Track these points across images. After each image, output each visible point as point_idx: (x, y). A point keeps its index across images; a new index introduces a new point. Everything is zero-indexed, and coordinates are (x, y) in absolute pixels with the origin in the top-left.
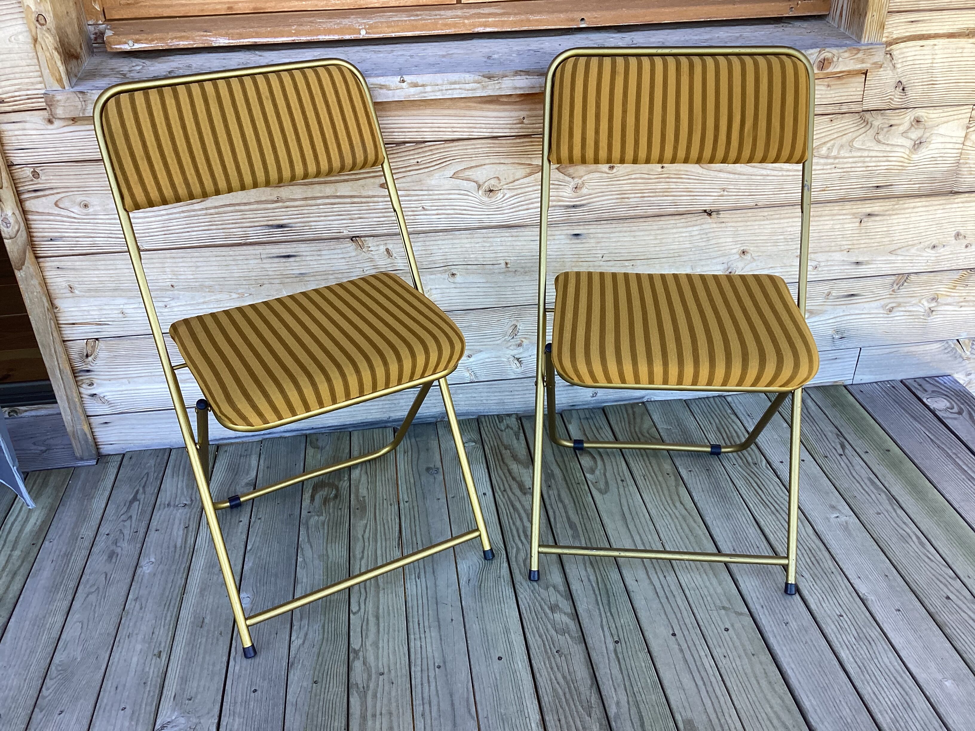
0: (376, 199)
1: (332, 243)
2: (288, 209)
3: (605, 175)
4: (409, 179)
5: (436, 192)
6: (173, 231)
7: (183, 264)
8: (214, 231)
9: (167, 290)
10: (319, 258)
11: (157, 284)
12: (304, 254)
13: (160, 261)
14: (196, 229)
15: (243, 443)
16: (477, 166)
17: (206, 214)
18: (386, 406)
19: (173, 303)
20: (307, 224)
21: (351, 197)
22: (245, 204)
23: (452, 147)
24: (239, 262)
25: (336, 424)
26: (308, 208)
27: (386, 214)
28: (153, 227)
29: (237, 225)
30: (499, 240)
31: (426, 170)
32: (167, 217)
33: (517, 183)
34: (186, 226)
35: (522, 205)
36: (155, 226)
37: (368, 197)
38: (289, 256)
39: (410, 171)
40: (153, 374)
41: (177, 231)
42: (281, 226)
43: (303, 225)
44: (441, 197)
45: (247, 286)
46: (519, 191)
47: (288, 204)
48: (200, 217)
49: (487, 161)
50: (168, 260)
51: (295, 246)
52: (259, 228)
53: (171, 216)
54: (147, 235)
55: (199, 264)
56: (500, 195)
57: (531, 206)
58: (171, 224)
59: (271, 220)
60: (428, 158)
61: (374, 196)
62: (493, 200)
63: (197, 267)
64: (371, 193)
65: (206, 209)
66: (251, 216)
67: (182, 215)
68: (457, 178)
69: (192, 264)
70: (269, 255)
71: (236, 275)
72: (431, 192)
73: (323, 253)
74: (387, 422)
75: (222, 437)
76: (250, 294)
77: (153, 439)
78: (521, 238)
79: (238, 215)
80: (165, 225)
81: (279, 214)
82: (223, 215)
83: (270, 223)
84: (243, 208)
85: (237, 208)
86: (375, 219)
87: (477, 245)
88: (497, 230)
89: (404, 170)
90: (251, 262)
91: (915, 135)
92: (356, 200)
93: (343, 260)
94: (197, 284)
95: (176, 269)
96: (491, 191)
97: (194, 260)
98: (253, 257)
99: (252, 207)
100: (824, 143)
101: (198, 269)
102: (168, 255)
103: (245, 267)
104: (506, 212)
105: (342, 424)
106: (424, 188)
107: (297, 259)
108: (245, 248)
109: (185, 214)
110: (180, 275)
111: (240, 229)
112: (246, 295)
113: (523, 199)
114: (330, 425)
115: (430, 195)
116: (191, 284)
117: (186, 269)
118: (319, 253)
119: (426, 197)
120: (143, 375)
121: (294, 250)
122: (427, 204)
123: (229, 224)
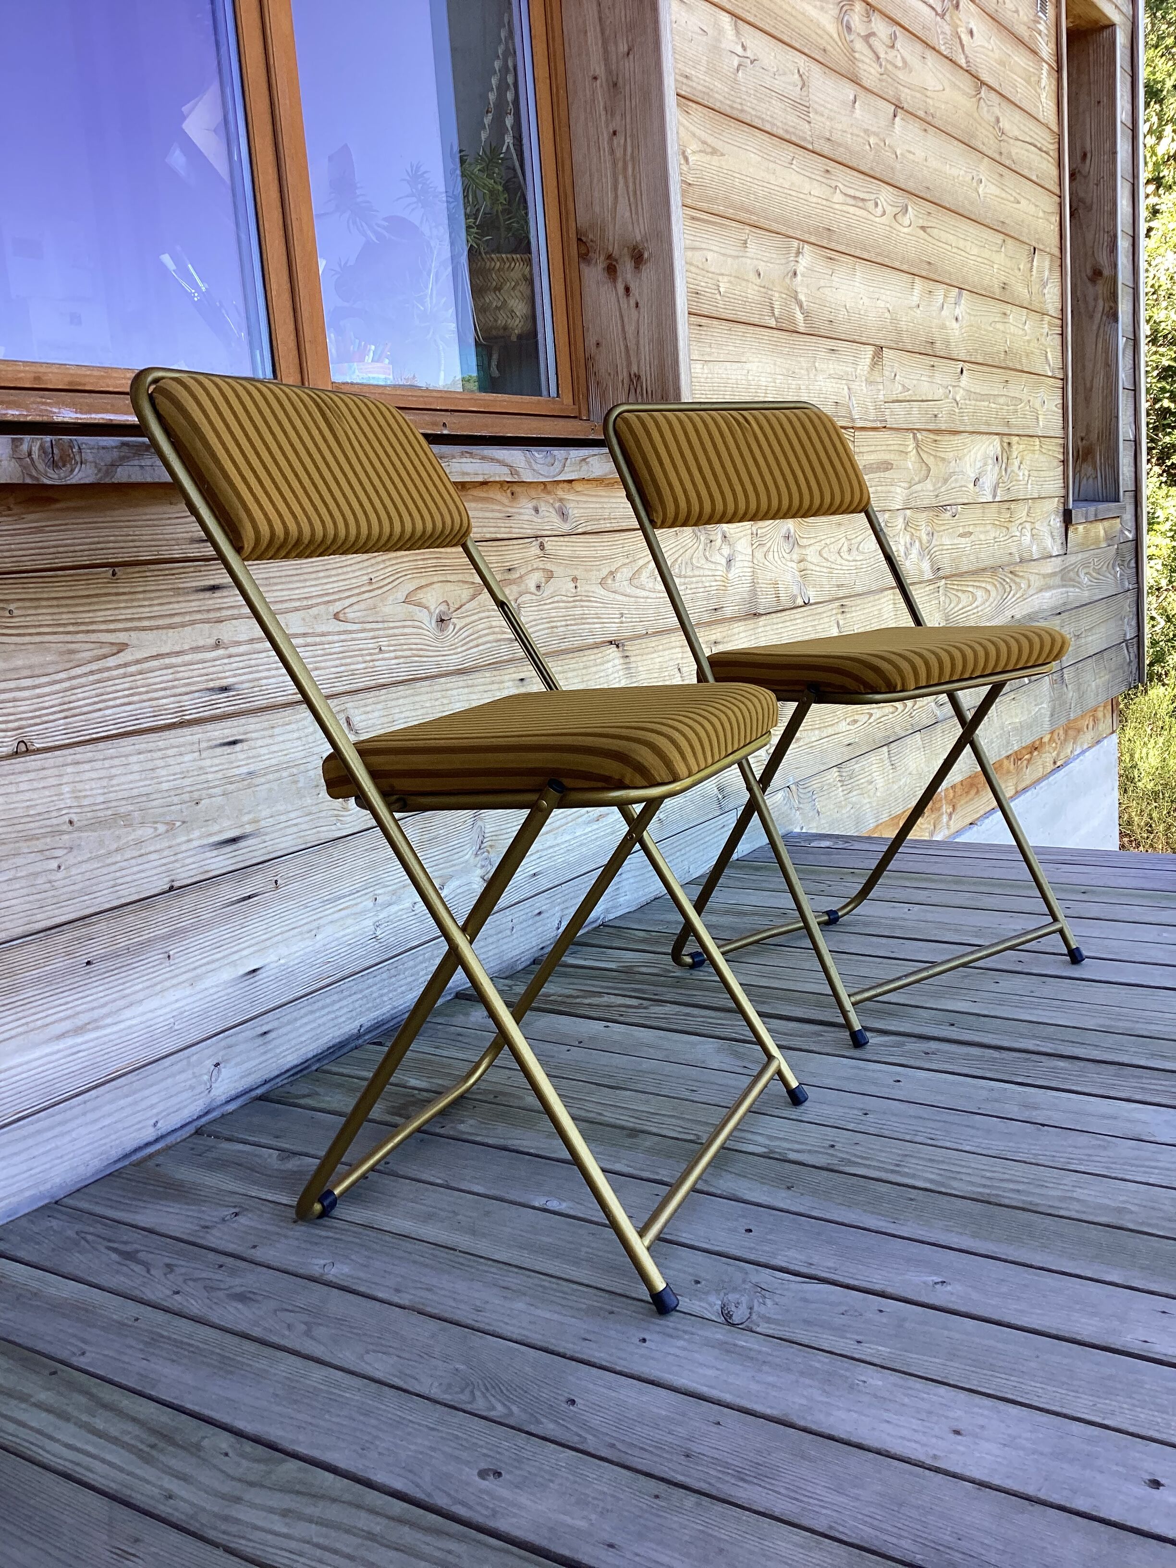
0: (330, 638)
1: (286, 713)
2: (232, 660)
3: (534, 597)
4: (362, 605)
5: (391, 625)
6: (78, 711)
7: (94, 775)
8: (138, 706)
9: (62, 833)
10: (270, 741)
11: (48, 822)
12: (254, 735)
13: (55, 771)
14: (111, 703)
15: (169, 1148)
16: (427, 585)
17: (125, 676)
18: (357, 1004)
19: (71, 859)
20: (256, 683)
21: (305, 635)
22: (178, 654)
23: (402, 556)
24: (171, 761)
25: (296, 1062)
26: (255, 656)
27: (343, 661)
28: (47, 704)
29: (168, 692)
30: (455, 692)
31: (380, 591)
32: (66, 684)
33: (463, 609)
34: (96, 699)
35: (472, 640)
36: (51, 703)
37: (323, 635)
38: (234, 743)
39: (364, 592)
40: (32, 1025)
41: (85, 709)
42: (225, 689)
43: (251, 685)
44: (396, 631)
45: (179, 807)
46: (468, 620)
47: (233, 650)
48: (117, 681)
49: (435, 579)
50: (69, 769)
51: (243, 721)
52: (196, 695)
53: (75, 682)
54: (38, 721)
55: (114, 771)
56: (451, 627)
57: (480, 641)
58: (74, 697)
59: (212, 680)
60: (382, 572)
61: (328, 634)
62: (446, 633)
63: (111, 778)
64: (324, 628)
65: (126, 665)
66: (186, 675)
67: (91, 678)
68: (409, 603)
69: (103, 773)
70: (211, 743)
71: (165, 786)
72: (386, 625)
73: (276, 731)
74: (359, 1036)
75: (135, 1144)
76: (184, 822)
77: (22, 1191)
78: (476, 689)
79: (168, 675)
80: (66, 699)
81: (220, 668)
82: (148, 675)
83: (211, 685)
84: (174, 660)
85: (167, 661)
86: (333, 670)
87: (437, 703)
88: (454, 678)
89: (357, 591)
90: (187, 758)
91: (726, 551)
92: (309, 640)
93: (299, 743)
94: (110, 812)
95: (79, 786)
96: (442, 621)
97: (107, 763)
98: (189, 748)
99: (187, 658)
100: (676, 560)
101: (114, 782)
102: (69, 759)
103: (177, 769)
104: (459, 650)
105: (304, 1058)
106: (379, 619)
107: (245, 744)
108: (179, 732)
109: (96, 677)
110: (85, 797)
111: (172, 699)
112: (178, 824)
113: (471, 631)
114: (288, 1066)
115: (385, 629)
116: (99, 814)
117: (93, 784)
118: (270, 732)
119: (381, 632)
120: (13, 1033)
121: (242, 729)
122: (384, 642)
123: (156, 690)
